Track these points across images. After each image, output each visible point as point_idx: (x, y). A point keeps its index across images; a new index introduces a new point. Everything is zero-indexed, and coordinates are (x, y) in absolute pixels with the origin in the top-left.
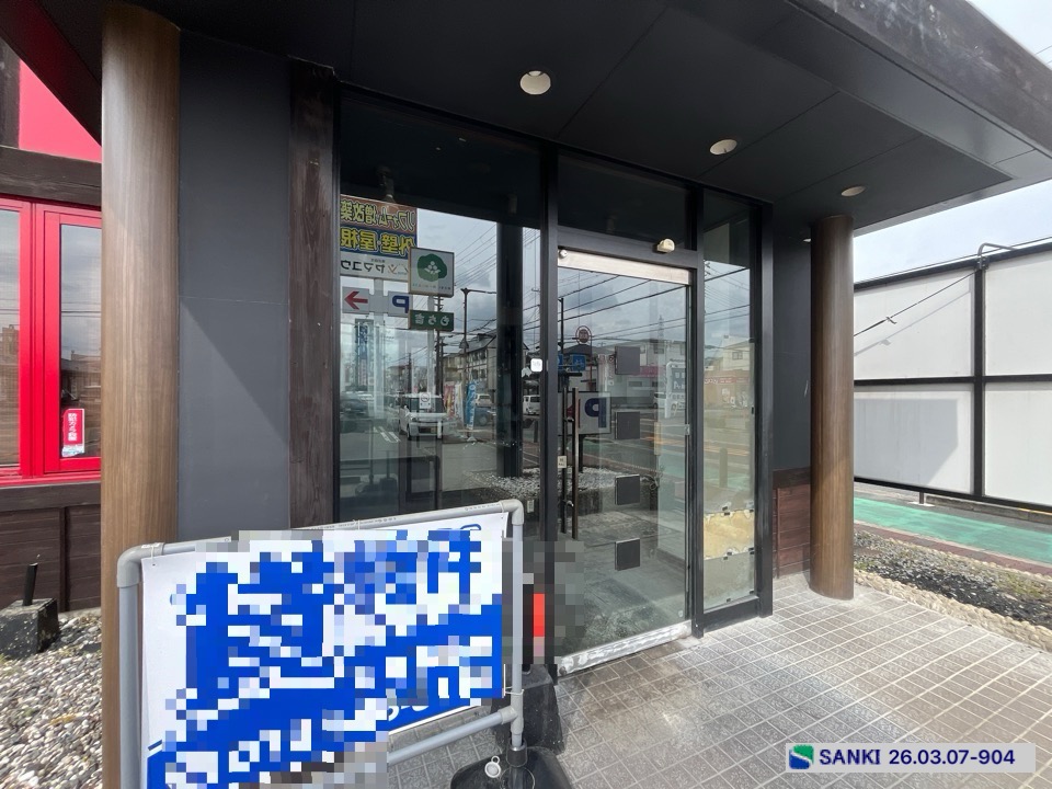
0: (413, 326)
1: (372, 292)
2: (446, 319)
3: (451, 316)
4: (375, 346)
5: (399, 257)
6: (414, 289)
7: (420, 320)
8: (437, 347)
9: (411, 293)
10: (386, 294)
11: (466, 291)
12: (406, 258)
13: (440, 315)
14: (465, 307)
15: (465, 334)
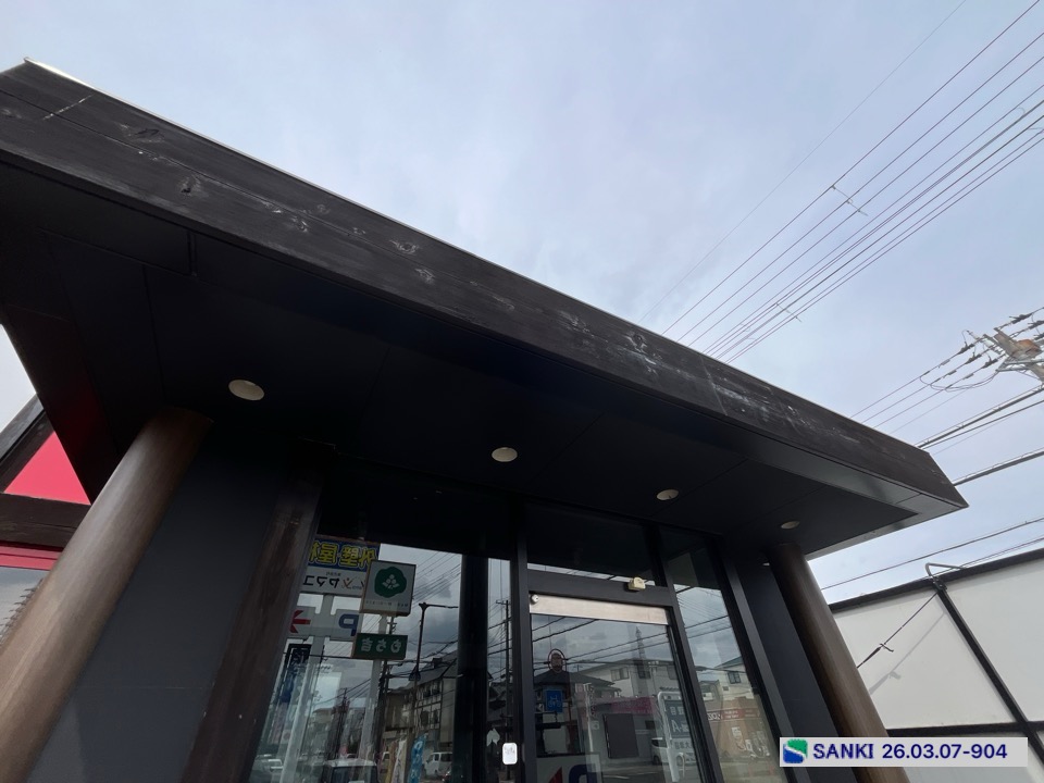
0: (358, 654)
1: (318, 611)
2: (398, 643)
3: (404, 639)
4: (304, 682)
5: (358, 570)
6: (366, 607)
7: (367, 645)
8: (382, 680)
9: (364, 611)
10: (333, 612)
11: (424, 606)
12: (365, 570)
13: (391, 638)
14: (422, 626)
15: (418, 662)
